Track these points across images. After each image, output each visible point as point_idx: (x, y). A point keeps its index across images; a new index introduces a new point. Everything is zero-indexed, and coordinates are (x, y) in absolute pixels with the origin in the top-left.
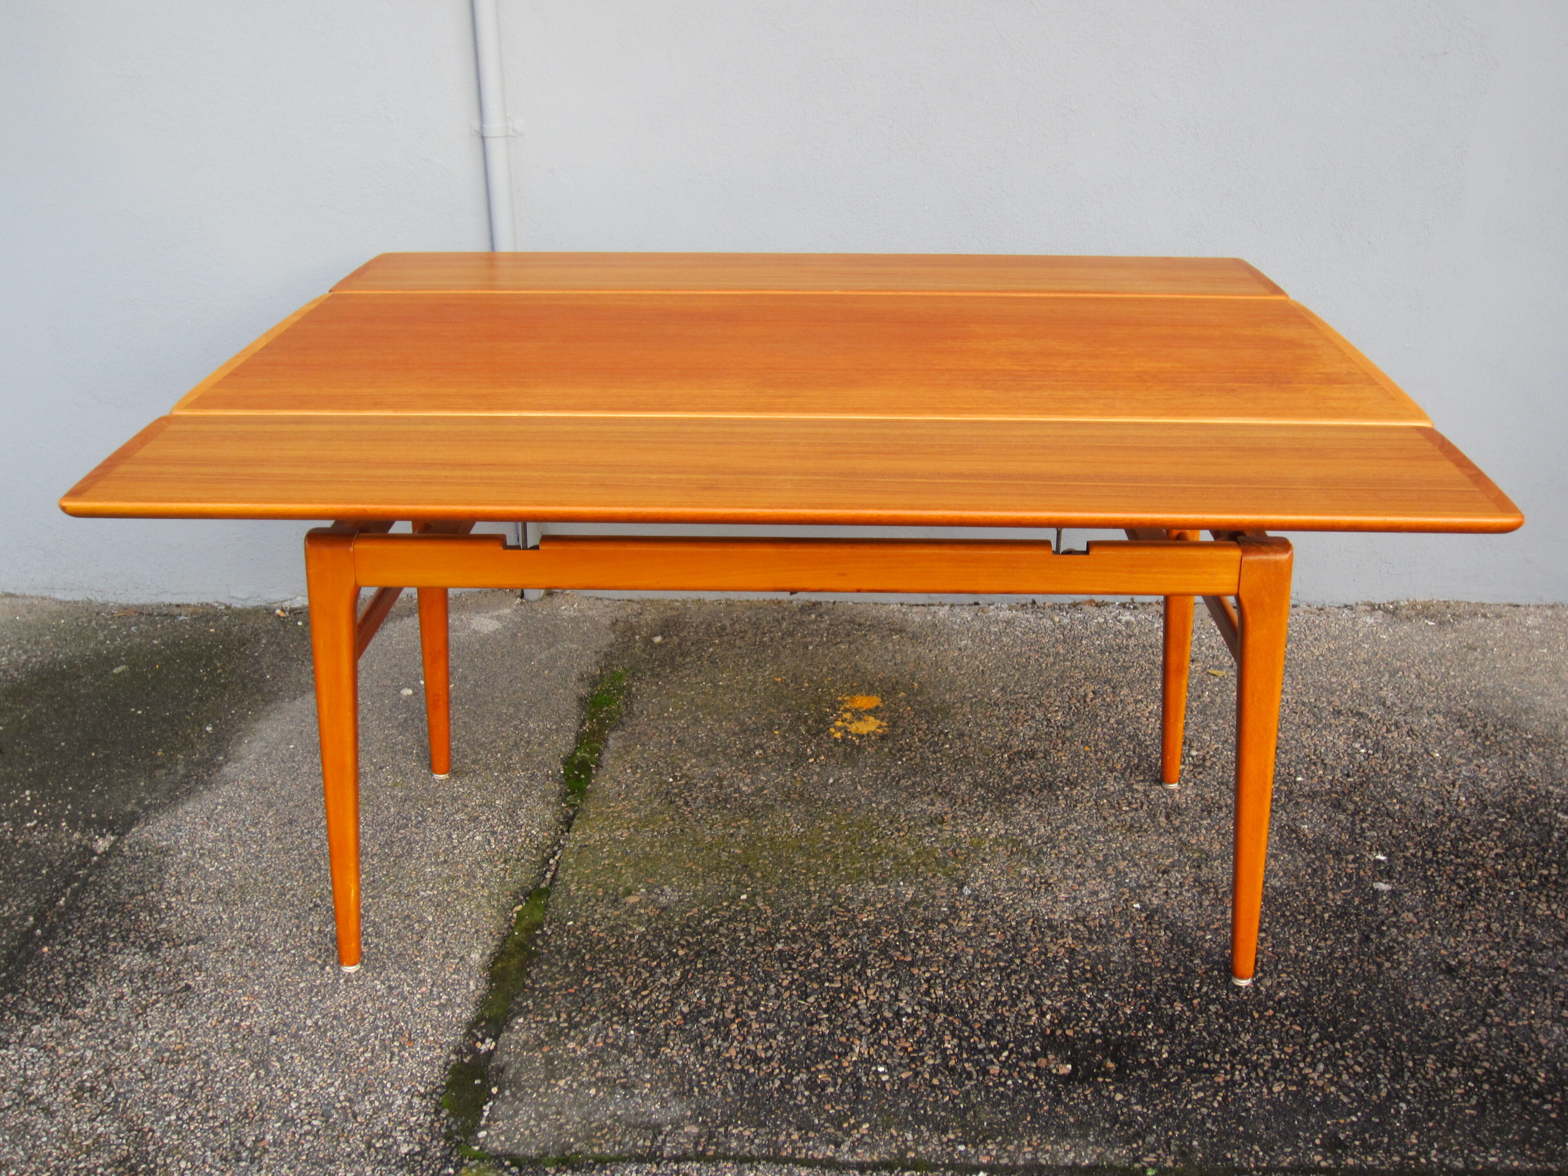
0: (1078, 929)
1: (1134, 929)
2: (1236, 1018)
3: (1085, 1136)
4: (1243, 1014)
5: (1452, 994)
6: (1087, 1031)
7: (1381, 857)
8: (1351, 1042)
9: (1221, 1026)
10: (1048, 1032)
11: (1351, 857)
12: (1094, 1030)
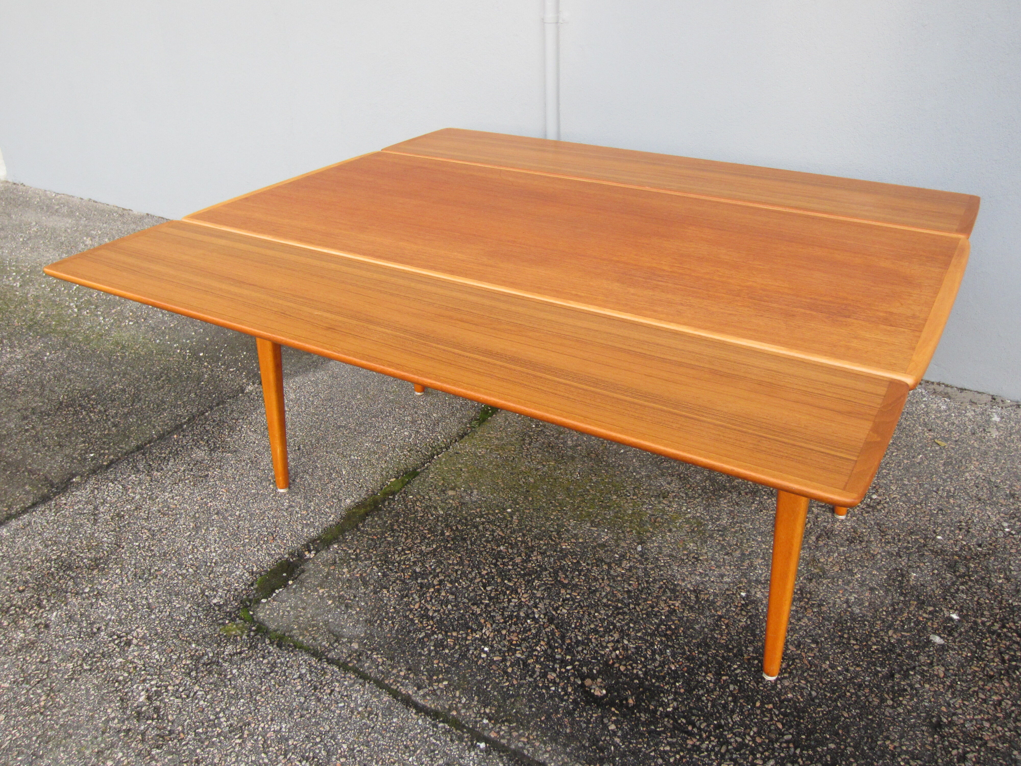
0: (689, 598)
1: (727, 611)
2: (741, 701)
3: (565, 746)
4: (750, 700)
5: (923, 745)
6: (635, 671)
7: (955, 616)
8: (810, 752)
9: (726, 703)
10: (611, 662)
11: (931, 609)
12: (640, 672)
